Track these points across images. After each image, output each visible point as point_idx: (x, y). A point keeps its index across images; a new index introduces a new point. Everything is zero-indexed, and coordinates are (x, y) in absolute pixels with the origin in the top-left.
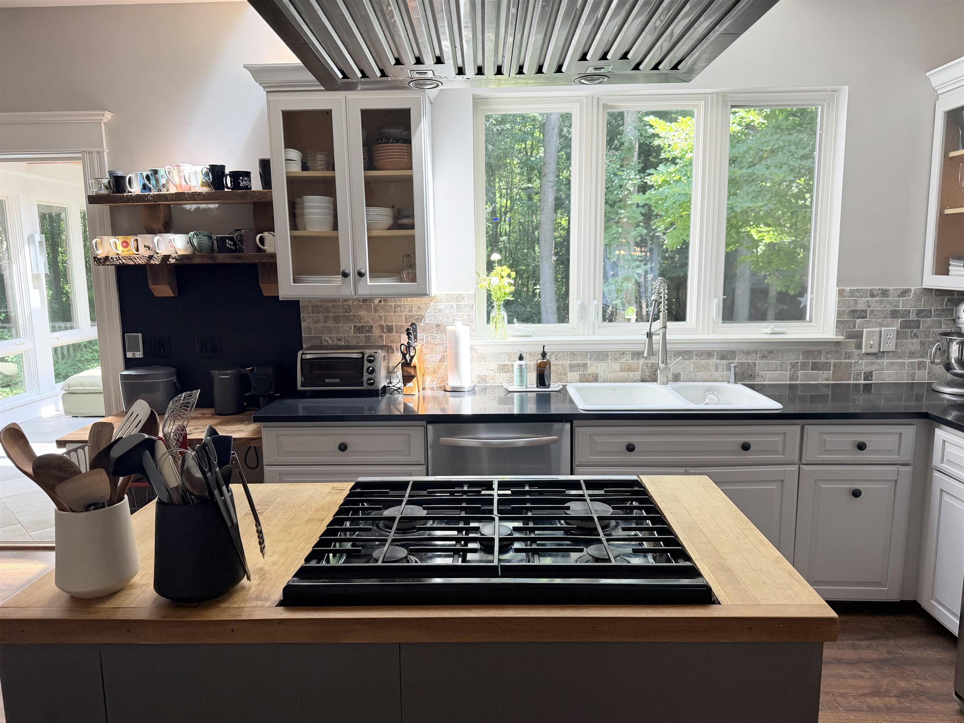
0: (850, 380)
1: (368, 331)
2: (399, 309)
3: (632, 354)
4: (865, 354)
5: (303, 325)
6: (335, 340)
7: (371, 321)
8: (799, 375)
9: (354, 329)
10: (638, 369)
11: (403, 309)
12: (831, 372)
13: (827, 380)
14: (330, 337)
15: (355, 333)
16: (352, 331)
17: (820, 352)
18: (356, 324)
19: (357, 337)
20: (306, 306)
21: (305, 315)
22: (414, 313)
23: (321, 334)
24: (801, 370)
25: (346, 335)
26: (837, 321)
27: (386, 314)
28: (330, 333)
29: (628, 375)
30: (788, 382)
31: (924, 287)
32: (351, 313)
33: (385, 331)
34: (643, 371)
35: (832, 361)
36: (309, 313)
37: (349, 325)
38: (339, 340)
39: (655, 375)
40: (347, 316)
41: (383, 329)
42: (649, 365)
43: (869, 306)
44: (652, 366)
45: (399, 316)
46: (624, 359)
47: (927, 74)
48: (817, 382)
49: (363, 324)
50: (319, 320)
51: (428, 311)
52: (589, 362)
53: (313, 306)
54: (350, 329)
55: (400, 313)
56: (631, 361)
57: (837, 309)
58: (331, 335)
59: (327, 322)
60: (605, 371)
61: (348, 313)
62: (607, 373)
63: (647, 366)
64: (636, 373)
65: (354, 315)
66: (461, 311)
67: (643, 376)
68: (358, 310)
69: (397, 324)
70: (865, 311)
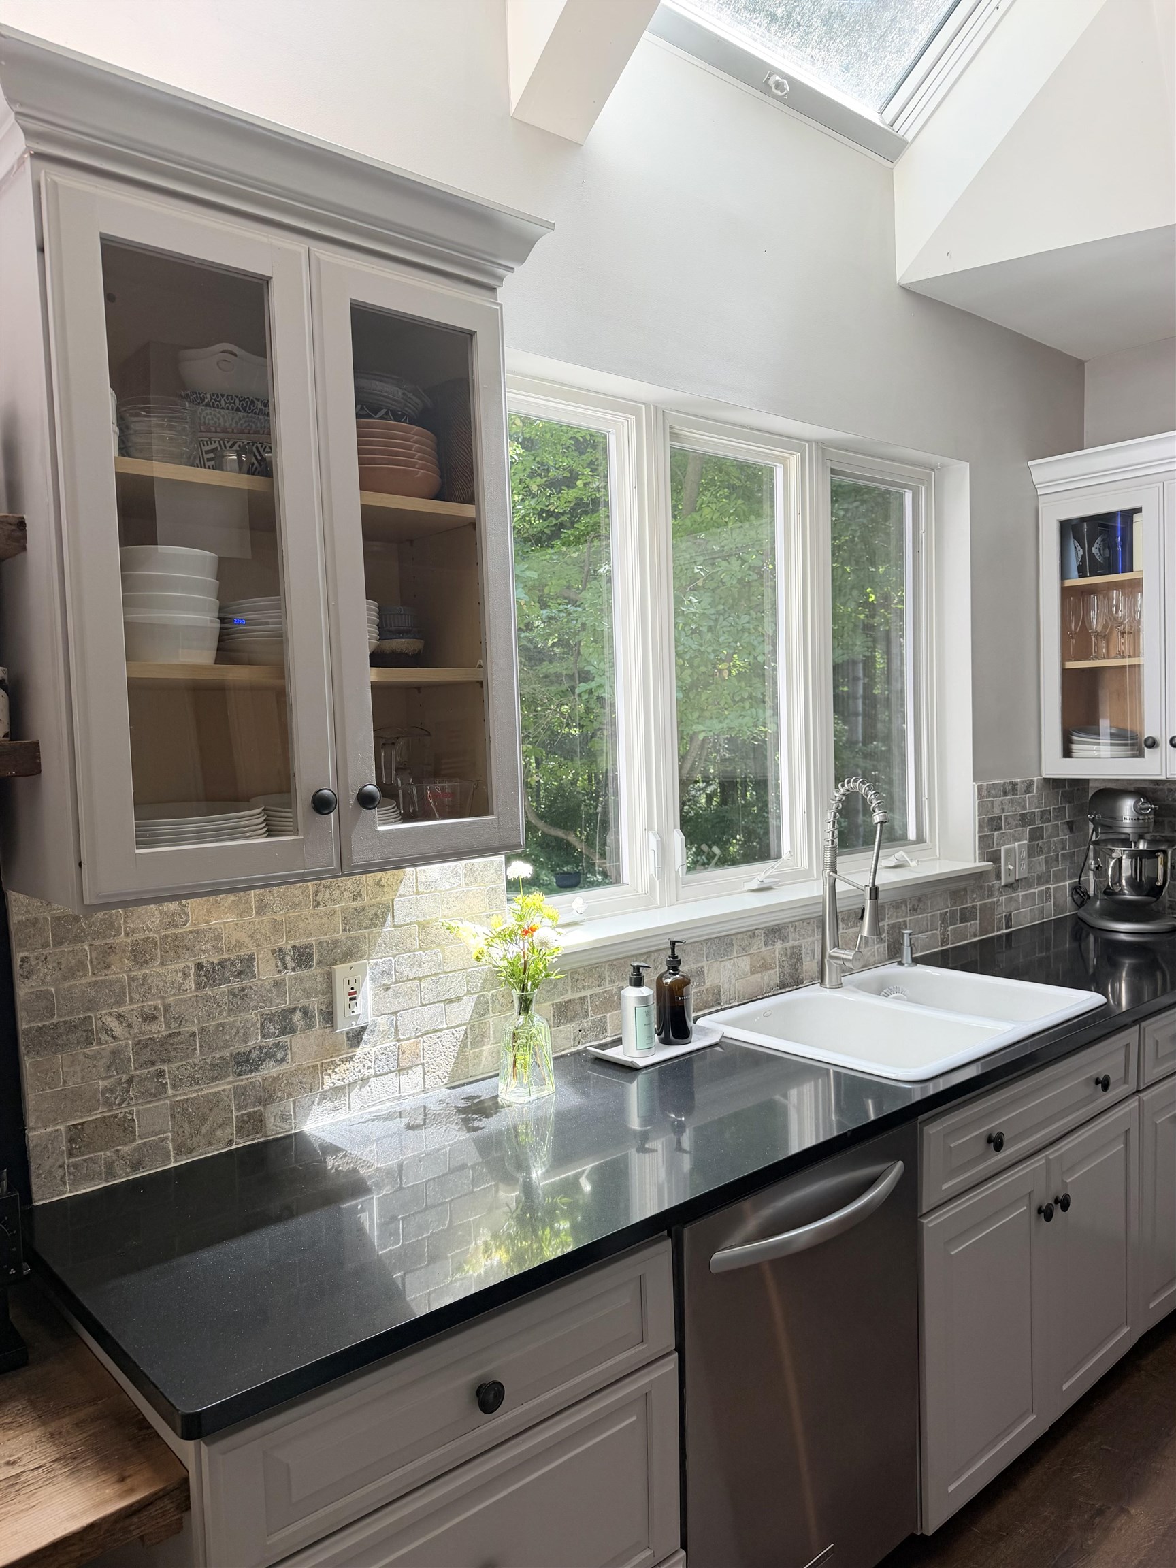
0: (994, 932)
1: (240, 973)
2: (327, 895)
3: (766, 935)
4: (1006, 886)
5: (23, 991)
6: (136, 1021)
7: (248, 941)
8: (949, 933)
9: (197, 975)
10: (775, 963)
11: (337, 892)
12: (978, 922)
13: (975, 936)
14: (120, 1017)
15: (199, 986)
16: (191, 983)
17: (965, 889)
18: (203, 958)
19: (207, 999)
20: (35, 922)
21: (32, 955)
22: (366, 902)
23: (89, 1010)
24: (951, 925)
25: (170, 1000)
26: (980, 837)
27: (291, 914)
28: (119, 1003)
29: (762, 978)
30: (940, 949)
31: (1044, 776)
32: (188, 928)
33: (290, 964)
34: (782, 967)
35: (978, 904)
36: (45, 945)
37: (181, 966)
38: (150, 1018)
39: (797, 970)
40: (176, 936)
41: (282, 960)
42: (789, 952)
43: (1003, 812)
44: (792, 954)
45: (328, 915)
46: (755, 947)
47: (1030, 463)
48: (966, 942)
49: (225, 956)
50: (82, 964)
51: (401, 892)
52: (705, 963)
53: (58, 918)
54: (186, 975)
55: (330, 906)
56: (764, 949)
57: (977, 818)
58: (121, 1010)
59: (108, 967)
60: (730, 981)
61: (176, 926)
62: (733, 981)
63: (786, 954)
64: (772, 971)
65: (197, 932)
66: (476, 881)
67: (782, 975)
68: (209, 912)
69: (322, 938)
70: (1000, 818)
